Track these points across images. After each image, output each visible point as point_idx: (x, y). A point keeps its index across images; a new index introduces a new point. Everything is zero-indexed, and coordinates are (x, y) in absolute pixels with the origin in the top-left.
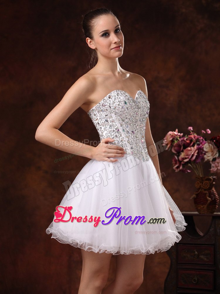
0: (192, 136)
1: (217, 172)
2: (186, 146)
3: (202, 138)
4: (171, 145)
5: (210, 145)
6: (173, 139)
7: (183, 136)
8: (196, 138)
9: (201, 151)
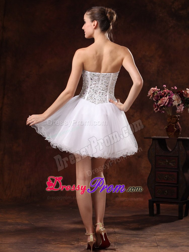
0: (166, 91)
1: (180, 113)
2: (162, 96)
3: (171, 92)
4: (153, 96)
5: (176, 96)
6: (154, 92)
7: (160, 91)
8: (168, 92)
9: (171, 99)
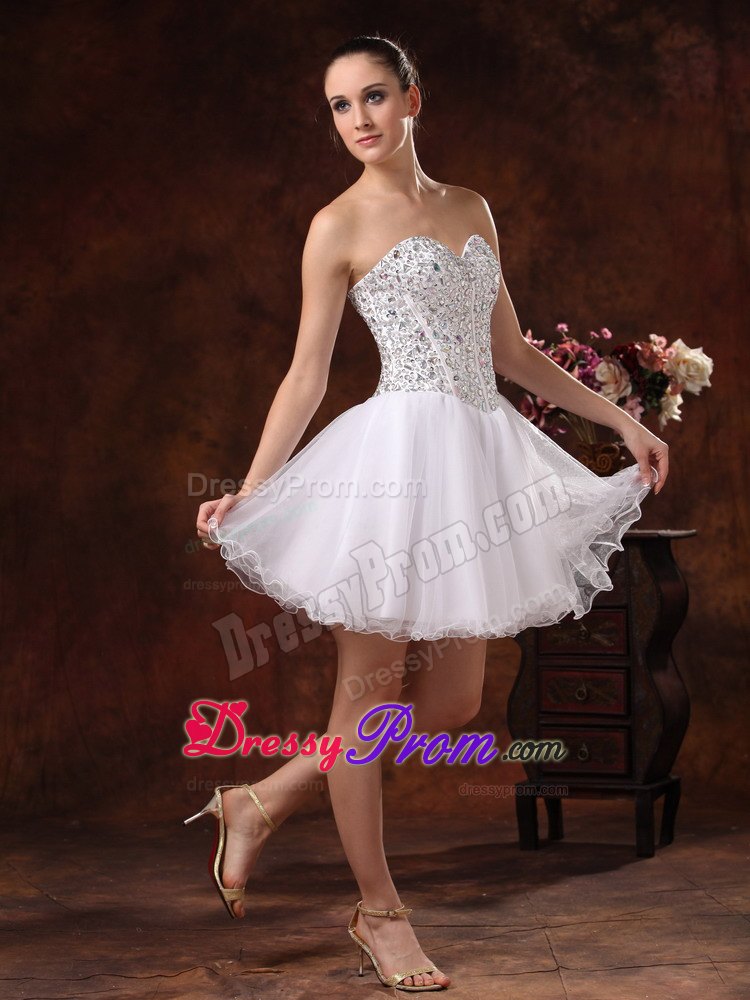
0: (567, 346)
3: (590, 350)
5: (611, 365)
7: (546, 347)
8: (577, 350)
9: (591, 381)
